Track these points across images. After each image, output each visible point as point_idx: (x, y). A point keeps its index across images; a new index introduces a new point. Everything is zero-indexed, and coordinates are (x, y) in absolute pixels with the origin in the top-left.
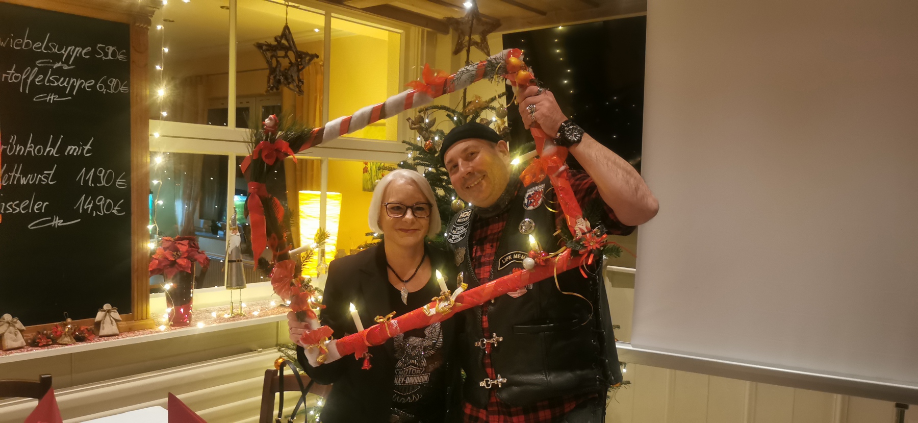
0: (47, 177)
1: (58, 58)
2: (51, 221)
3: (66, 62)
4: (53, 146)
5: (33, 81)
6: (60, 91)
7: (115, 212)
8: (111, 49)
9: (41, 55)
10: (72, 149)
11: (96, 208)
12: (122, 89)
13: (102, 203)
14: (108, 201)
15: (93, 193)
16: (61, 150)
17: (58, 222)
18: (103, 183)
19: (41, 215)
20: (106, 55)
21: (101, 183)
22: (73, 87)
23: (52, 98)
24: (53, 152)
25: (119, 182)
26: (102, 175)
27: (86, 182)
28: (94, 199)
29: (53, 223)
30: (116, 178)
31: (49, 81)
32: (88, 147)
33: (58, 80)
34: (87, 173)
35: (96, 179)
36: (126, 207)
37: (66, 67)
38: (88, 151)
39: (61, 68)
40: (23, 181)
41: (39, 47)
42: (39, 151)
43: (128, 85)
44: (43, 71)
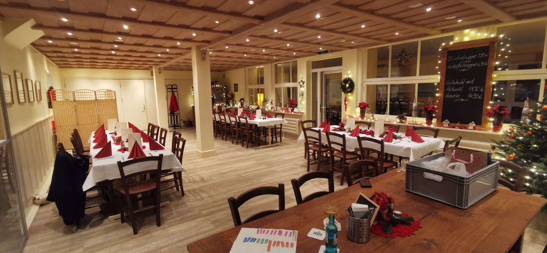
0: (460, 89)
1: (467, 60)
2: (461, 99)
3: (469, 60)
4: (463, 82)
5: (459, 67)
6: (466, 68)
7: (479, 98)
8: (483, 54)
9: (462, 60)
10: (468, 82)
11: (474, 97)
12: (485, 64)
13: (475, 95)
14: (478, 95)
15: (473, 93)
16: (465, 83)
17: (462, 100)
18: (477, 90)
19: (458, 98)
20: (481, 56)
21: (475, 90)
22: (470, 66)
23: (464, 70)
24: (463, 83)
25: (482, 90)
26: (476, 88)
27: (471, 90)
28: (473, 94)
29: (461, 100)
30: (481, 89)
31: (464, 66)
32: (473, 81)
33: (466, 65)
34: (472, 88)
35: (474, 89)
36: (483, 97)
37: (469, 62)
38: (473, 82)
39: (467, 62)
40: (454, 90)
41: (462, 58)
42: (459, 83)
43: (487, 63)
44: (462, 64)
